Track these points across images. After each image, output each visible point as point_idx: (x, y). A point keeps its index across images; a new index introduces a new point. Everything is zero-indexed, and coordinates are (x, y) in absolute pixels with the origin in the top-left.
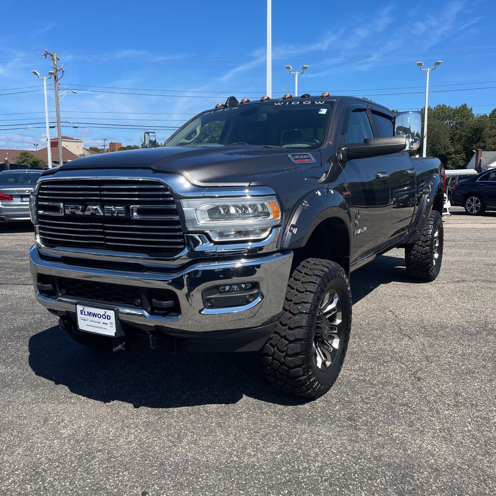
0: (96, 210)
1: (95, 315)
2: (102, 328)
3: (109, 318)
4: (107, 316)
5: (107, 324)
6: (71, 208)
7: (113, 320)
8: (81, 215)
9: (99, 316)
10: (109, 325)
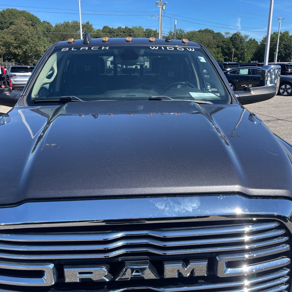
6: (80, 273)
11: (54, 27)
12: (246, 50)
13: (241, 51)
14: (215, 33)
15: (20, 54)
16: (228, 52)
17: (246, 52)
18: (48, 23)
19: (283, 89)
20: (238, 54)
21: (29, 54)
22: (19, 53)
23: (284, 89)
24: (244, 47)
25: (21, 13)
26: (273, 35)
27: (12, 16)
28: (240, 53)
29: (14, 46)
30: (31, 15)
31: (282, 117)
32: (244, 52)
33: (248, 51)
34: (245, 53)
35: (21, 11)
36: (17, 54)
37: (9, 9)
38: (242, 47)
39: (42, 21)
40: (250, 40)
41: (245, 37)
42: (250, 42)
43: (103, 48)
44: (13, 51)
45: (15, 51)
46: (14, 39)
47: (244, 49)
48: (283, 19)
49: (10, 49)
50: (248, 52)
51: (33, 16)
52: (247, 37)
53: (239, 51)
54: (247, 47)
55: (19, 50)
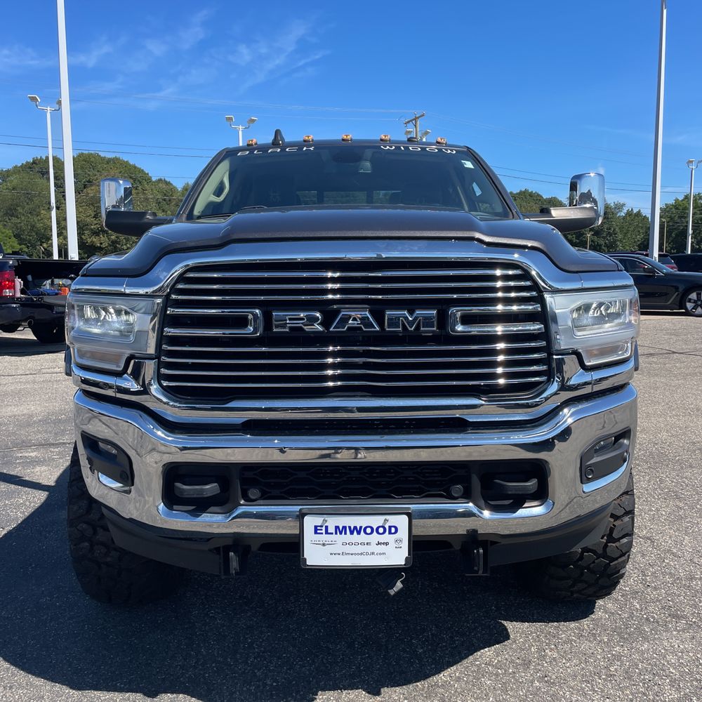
0: (364, 319)
1: (356, 530)
2: (373, 553)
3: (393, 530)
4: (390, 527)
5: (387, 544)
6: (290, 319)
7: (403, 534)
8: (320, 332)
9: (369, 530)
10: (392, 544)
11: (179, 189)
12: (620, 236)
13: (607, 240)
14: (545, 200)
15: (103, 246)
16: (578, 241)
17: (621, 241)
18: (168, 183)
19: (692, 301)
20: (601, 245)
21: (122, 245)
22: (101, 244)
23: (695, 302)
24: (614, 230)
25: (109, 161)
26: (684, 202)
27: (90, 168)
28: (605, 243)
29: (92, 230)
30: (130, 165)
31: (682, 349)
32: (615, 242)
33: (624, 239)
34: (618, 243)
35: (109, 159)
36: (98, 247)
37: (82, 154)
38: (610, 229)
39: (154, 179)
40: (629, 213)
41: (615, 208)
42: (628, 218)
43: (305, 149)
44: (89, 240)
45: (94, 240)
46: (93, 215)
47: (616, 234)
48: (699, 162)
49: (83, 237)
50: (624, 241)
51: (135, 167)
52: (619, 207)
53: (604, 238)
54: (621, 228)
55: (102, 238)
